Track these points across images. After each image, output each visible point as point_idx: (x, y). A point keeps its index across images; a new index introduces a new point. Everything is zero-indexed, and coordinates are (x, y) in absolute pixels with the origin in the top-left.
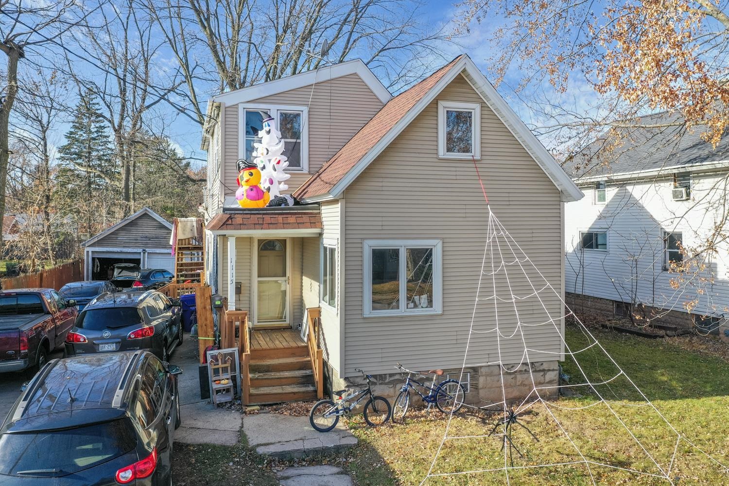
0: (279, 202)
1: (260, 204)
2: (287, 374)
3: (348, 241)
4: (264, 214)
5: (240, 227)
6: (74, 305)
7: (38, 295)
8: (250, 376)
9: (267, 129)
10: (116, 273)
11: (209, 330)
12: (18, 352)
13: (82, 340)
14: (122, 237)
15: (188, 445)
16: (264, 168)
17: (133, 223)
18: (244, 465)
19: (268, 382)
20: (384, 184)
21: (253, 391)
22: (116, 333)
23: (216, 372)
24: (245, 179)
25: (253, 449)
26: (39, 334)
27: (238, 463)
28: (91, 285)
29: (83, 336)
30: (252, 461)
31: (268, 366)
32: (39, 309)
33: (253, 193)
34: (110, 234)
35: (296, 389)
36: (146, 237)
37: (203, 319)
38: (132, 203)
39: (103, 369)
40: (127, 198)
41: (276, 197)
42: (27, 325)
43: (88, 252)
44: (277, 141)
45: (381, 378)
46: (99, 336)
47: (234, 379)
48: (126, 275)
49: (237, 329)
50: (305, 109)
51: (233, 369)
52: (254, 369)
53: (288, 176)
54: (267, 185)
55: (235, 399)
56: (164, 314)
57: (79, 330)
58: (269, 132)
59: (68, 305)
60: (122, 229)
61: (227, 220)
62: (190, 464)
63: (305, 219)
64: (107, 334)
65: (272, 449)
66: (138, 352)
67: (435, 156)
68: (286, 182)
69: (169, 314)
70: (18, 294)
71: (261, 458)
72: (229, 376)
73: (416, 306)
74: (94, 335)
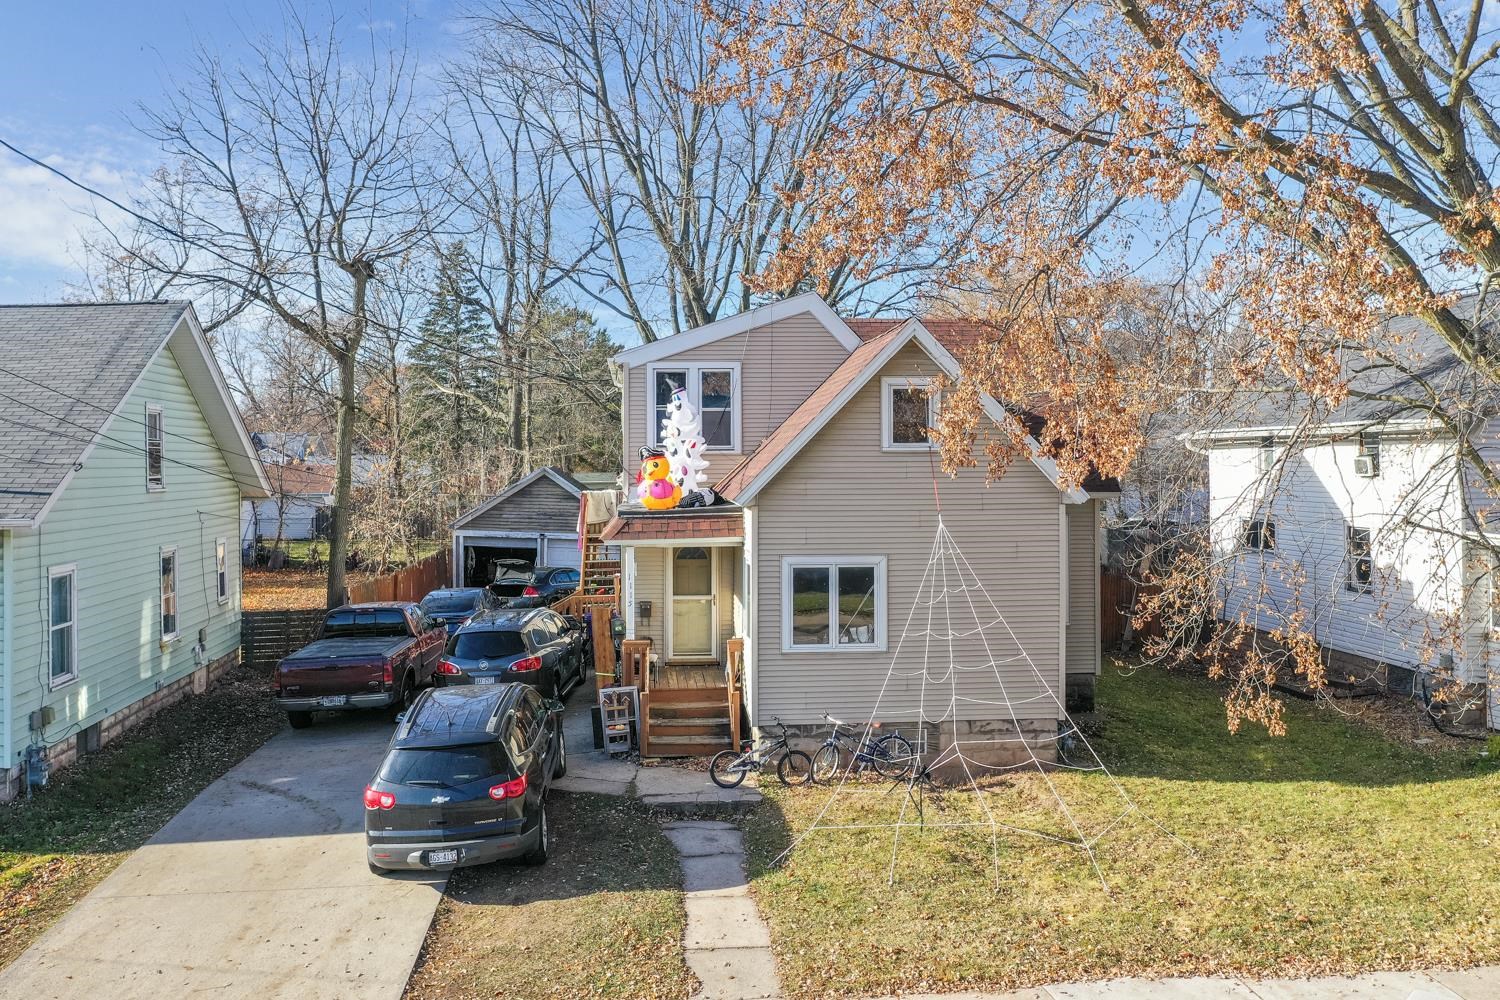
0: (695, 499)
1: (668, 503)
2: (698, 722)
3: (762, 558)
4: (669, 518)
5: (639, 535)
6: (443, 624)
7: (400, 612)
8: (651, 721)
9: (677, 403)
10: (498, 574)
11: (609, 663)
12: (381, 683)
13: (455, 671)
14: (510, 514)
15: (570, 793)
16: (675, 452)
17: (524, 492)
18: (627, 814)
19: (673, 729)
20: (809, 486)
21: (652, 739)
22: (496, 663)
23: (611, 714)
24: (649, 471)
25: (640, 799)
26: (403, 662)
27: (621, 811)
28: (462, 595)
29: (456, 666)
30: (637, 810)
31: (675, 711)
32: (401, 631)
33: (659, 489)
34: (492, 509)
35: (707, 740)
36: (545, 514)
37: (601, 649)
38: (526, 453)
39: (480, 701)
40: (519, 445)
41: (691, 492)
42: (392, 650)
43: (458, 537)
44: (691, 417)
45: (805, 730)
46: (474, 667)
47: (632, 725)
48: (515, 577)
49: (637, 663)
50: (737, 366)
51: (632, 713)
52: (655, 714)
53: (706, 464)
54: (680, 475)
55: (632, 749)
56: (558, 641)
57: (452, 658)
58: (679, 407)
59: (435, 625)
60: (508, 500)
61: (623, 527)
62: (570, 810)
63: (723, 524)
64: (484, 664)
65: (660, 800)
66: (514, 684)
67: (877, 448)
68: (704, 471)
69: (567, 640)
70: (376, 610)
71: (645, 809)
72: (626, 722)
73: (851, 640)
74: (469, 665)
